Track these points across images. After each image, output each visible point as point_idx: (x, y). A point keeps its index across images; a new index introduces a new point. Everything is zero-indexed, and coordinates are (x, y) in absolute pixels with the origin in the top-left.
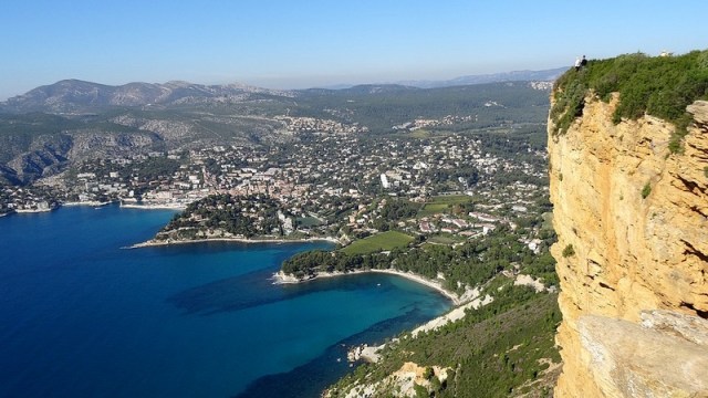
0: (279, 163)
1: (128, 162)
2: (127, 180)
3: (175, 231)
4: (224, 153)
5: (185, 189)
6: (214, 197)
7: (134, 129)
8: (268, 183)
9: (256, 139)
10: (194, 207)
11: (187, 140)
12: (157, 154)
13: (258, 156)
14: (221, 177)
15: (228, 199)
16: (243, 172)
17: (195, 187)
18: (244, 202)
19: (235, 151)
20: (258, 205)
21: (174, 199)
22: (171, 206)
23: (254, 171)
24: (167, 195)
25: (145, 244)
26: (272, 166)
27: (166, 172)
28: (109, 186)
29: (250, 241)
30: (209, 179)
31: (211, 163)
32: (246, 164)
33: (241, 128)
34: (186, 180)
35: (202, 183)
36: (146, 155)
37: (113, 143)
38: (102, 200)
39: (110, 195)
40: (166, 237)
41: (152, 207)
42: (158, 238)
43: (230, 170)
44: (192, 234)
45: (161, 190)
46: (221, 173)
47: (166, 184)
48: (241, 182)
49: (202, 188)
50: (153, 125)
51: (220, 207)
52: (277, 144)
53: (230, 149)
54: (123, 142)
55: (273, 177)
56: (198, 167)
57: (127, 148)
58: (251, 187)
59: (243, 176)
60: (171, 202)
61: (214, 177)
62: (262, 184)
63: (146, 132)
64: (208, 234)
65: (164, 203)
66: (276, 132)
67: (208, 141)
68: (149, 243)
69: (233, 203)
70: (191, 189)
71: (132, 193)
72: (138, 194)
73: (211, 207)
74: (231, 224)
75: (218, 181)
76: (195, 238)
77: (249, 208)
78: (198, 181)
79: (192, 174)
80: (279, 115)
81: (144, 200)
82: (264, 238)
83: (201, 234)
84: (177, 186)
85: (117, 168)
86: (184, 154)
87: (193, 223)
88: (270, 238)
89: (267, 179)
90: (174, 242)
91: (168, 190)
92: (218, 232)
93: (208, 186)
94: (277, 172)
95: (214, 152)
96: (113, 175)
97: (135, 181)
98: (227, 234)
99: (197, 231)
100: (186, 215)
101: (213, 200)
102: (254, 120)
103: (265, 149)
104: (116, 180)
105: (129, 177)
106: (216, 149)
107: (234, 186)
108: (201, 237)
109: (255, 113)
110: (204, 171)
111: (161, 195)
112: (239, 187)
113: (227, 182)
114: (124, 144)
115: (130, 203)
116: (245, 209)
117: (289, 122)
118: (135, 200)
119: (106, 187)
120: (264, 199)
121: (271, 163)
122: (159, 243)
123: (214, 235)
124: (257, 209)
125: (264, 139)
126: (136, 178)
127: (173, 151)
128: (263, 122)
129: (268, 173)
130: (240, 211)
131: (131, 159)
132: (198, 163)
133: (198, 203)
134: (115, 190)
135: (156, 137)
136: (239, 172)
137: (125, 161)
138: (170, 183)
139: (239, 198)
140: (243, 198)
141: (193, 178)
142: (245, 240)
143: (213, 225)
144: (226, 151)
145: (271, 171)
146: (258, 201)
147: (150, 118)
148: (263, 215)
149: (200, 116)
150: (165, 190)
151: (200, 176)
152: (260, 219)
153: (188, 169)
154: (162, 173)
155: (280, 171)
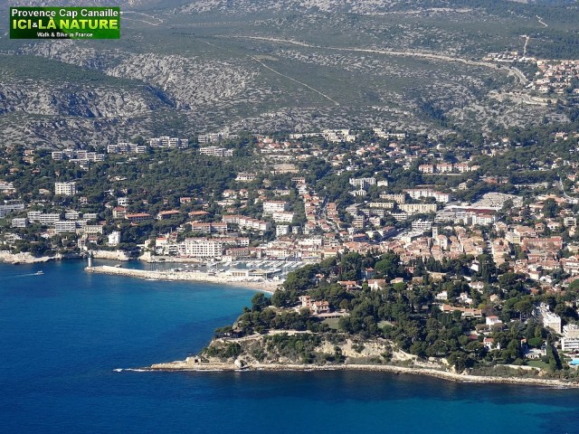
0: (514, 180)
1: (95, 157)
2: (99, 204)
3: (257, 336)
4: (354, 145)
5: (253, 236)
6: (355, 259)
7: (94, 75)
8: (487, 232)
9: (434, 113)
10: (304, 281)
11: (244, 110)
12: (170, 142)
13: (451, 158)
14: (352, 209)
15: (393, 266)
16: (409, 200)
17: (282, 230)
18: (436, 276)
19: (385, 144)
20: (479, 286)
21: (228, 260)
22: (222, 278)
23: (443, 198)
24: (209, 247)
25: (179, 365)
26: (493, 189)
27: (199, 188)
28: (53, 218)
29: (466, 376)
30: (319, 213)
31: (319, 173)
32: (418, 180)
33: (393, 83)
34: (255, 212)
35: (300, 222)
36: (140, 142)
37: (46, 108)
38: (39, 251)
39: (57, 239)
40: (235, 351)
41: (172, 275)
42: (214, 352)
43: (373, 194)
44: (305, 348)
45: (189, 234)
46: (350, 201)
47: (203, 219)
48: (407, 226)
49: (301, 235)
50: (144, 66)
51: (375, 285)
52: (498, 131)
53: (369, 137)
54: (72, 106)
55: (502, 217)
56: (283, 181)
57: (87, 124)
58: (441, 241)
59: (409, 209)
60: (220, 266)
61: (332, 209)
62: (469, 233)
63: (129, 85)
64: (348, 349)
65: (203, 268)
66: (495, 95)
67: (302, 115)
68: (189, 364)
69: (406, 276)
70: (270, 235)
71: (114, 238)
72: (130, 242)
73: (349, 284)
74: (412, 330)
75: (346, 221)
76: (311, 359)
77: (455, 293)
78: (289, 217)
79: (270, 197)
80: (498, 50)
81: (146, 257)
82: (507, 372)
83: (328, 348)
84: (232, 228)
85: (70, 173)
86: (244, 146)
87: (307, 320)
88: (522, 374)
89: (486, 221)
90: (257, 365)
91: (209, 236)
92: (374, 349)
93: (318, 231)
94: (508, 205)
95: (326, 145)
96: (63, 189)
97: (121, 209)
98: (401, 355)
99: (318, 343)
100: (284, 299)
101: (355, 266)
102: (426, 62)
103: (467, 142)
104: (68, 202)
105: (102, 198)
106: (331, 136)
107: (388, 237)
108: (330, 358)
109: (429, 43)
110: (303, 189)
111: (190, 247)
112: (405, 239)
113: (368, 225)
114: (74, 113)
115: (111, 262)
116: (444, 295)
117: (531, 70)
118: (121, 255)
119: (45, 218)
120: (490, 272)
121: (488, 180)
122: (216, 365)
123: (362, 355)
124: (478, 299)
125: (458, 114)
126: (121, 201)
127: (212, 136)
128: (453, 70)
129: (483, 204)
130: (431, 298)
131: (102, 150)
132: (285, 169)
133: (313, 270)
134: (68, 226)
135: (159, 97)
136: (400, 198)
137: (86, 157)
138: (212, 216)
139: (423, 266)
140: (435, 266)
141: (273, 208)
142: (452, 374)
143: (362, 328)
144: (359, 143)
145: (493, 201)
146: (477, 277)
147: (135, 47)
148: (496, 311)
149: (269, 49)
150: (200, 235)
151: (293, 204)
152: (489, 322)
153: (260, 185)
154: (189, 191)
155: (518, 201)
